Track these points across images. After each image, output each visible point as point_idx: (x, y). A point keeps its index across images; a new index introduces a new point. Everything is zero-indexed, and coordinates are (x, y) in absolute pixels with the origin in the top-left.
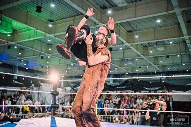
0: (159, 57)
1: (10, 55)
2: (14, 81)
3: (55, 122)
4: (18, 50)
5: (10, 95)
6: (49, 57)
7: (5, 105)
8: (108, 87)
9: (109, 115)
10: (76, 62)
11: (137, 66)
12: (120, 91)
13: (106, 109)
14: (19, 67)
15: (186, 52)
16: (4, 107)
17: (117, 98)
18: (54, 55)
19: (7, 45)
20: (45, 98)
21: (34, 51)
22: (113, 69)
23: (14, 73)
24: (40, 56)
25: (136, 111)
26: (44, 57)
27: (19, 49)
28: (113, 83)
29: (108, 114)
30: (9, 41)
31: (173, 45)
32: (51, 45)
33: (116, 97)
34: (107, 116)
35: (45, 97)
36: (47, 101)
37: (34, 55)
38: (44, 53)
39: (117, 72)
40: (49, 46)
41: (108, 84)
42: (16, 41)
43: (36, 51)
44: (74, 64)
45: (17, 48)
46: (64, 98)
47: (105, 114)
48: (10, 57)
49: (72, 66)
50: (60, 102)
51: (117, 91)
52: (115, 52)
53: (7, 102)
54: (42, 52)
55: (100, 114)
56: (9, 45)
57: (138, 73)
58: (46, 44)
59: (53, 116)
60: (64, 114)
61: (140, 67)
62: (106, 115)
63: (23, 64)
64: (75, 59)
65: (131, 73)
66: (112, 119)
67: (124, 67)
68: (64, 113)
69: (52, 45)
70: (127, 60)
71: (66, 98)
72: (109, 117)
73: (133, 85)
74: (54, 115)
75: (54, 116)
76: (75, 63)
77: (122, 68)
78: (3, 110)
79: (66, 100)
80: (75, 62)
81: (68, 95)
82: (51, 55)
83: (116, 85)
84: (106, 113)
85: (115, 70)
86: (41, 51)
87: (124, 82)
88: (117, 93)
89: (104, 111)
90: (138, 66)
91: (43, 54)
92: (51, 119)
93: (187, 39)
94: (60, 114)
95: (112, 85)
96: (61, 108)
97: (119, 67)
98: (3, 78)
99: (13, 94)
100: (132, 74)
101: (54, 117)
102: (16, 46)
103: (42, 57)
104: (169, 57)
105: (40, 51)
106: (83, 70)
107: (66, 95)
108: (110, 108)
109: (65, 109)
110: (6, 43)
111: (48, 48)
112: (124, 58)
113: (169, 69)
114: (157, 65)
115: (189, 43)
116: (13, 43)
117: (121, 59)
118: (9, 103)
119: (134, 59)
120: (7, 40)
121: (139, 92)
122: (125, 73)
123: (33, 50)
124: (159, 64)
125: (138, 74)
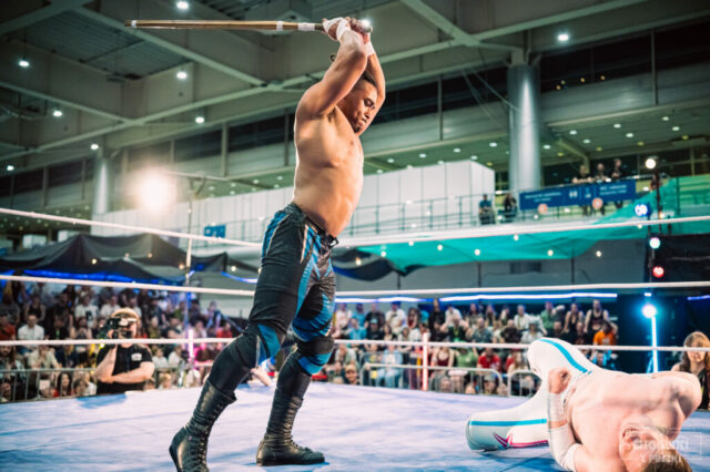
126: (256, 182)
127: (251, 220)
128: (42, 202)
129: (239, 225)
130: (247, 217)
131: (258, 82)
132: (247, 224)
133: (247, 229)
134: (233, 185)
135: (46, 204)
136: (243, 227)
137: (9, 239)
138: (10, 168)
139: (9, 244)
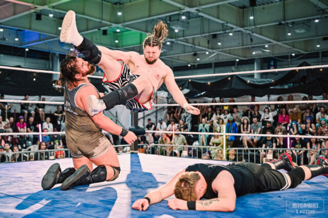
1: (41, 33)
2: (54, 85)
3: (139, 162)
4: (55, 21)
5: (50, 112)
6: (118, 31)
7: (42, 131)
8: (249, 88)
9: (251, 149)
10: (175, 38)
11: (317, 36)
12: (277, 97)
13: (246, 136)
14: (60, 55)
16: (42, 135)
17: (269, 112)
18: (127, 26)
19: (35, 12)
20: (116, 117)
21: (87, 19)
22: (260, 46)
23: (52, 70)
24: (99, 30)
25: (316, 139)
26: (108, 32)
27: (57, 18)
28: (262, 77)
29: (249, 145)
30: (37, 4)
32: (120, 4)
33: (267, 108)
34: (247, 150)
35: (117, 113)
36: (121, 122)
37: (87, 30)
38: (109, 23)
39: (270, 53)
40: (118, 6)
41: (249, 81)
42: (50, 3)
43: (91, 20)
44: (172, 42)
45: (53, 17)
46: (154, 114)
47: (243, 147)
48: (42, 37)
49: (168, 45)
50: (146, 123)
51: (269, 96)
52: (264, 8)
53: (45, 125)
54: (103, 22)
55: (231, 147)
56: (38, 11)
57: (320, 51)
58: (111, 3)
59: (135, 152)
60: (157, 146)
61: (325, 39)
62: (247, 148)
63: (68, 48)
64: (173, 30)
65: (303, 54)
66: (258, 157)
67: (286, 40)
68: (155, 145)
69: (123, 3)
70: (293, 23)
71: (159, 115)
72: (252, 151)
73: (307, 82)
74: (135, 150)
75: (137, 151)
76: (173, 40)
77: (280, 43)
78: (41, 141)
79: (159, 118)
80: (174, 36)
81: (163, 108)
82: (123, 26)
83: (268, 82)
84: (246, 143)
85: (266, 48)
86: (102, 20)
87: (285, 74)
88: (269, 100)
89: (242, 139)
90: (321, 36)
91: (106, 25)
92: (131, 157)
94: (149, 147)
95: (258, 82)
96: (151, 135)
97: (275, 42)
98: (34, 79)
99: (54, 109)
100: (307, 54)
101: (137, 153)
102: (51, 13)
103: (105, 32)
105: (100, 19)
106: (193, 53)
107: (158, 108)
108: (254, 133)
109: (159, 137)
110: (32, 9)
111: (114, 12)
112: (284, 20)
116: (46, 7)
117: (278, 23)
118: (49, 127)
119: (310, 20)
120: (33, 3)
121: (322, 96)
122: (289, 55)
123: (85, 18)
125: (320, 55)
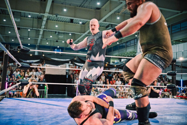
0: (6, 26)
15: (38, 28)
31: (31, 19)
93: (46, 17)
104: (20, 29)
113: (13, 40)
114: (4, 35)
115: (45, 21)
124: (5, 35)
126: (181, 40)
127: (179, 52)
128: (125, 51)
129: (176, 53)
130: (177, 51)
131: (179, 12)
132: (178, 53)
133: (178, 55)
134: (174, 42)
135: (126, 51)
136: (177, 54)
137: (119, 60)
138: (118, 43)
139: (119, 61)
